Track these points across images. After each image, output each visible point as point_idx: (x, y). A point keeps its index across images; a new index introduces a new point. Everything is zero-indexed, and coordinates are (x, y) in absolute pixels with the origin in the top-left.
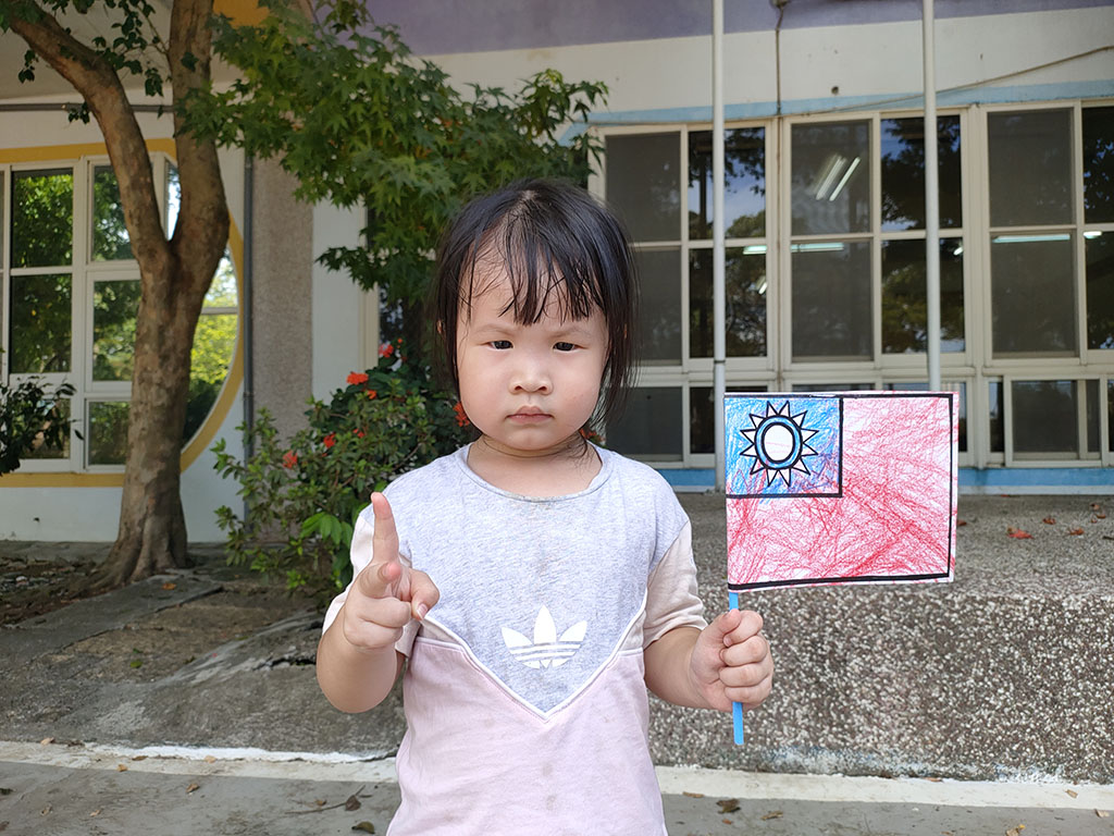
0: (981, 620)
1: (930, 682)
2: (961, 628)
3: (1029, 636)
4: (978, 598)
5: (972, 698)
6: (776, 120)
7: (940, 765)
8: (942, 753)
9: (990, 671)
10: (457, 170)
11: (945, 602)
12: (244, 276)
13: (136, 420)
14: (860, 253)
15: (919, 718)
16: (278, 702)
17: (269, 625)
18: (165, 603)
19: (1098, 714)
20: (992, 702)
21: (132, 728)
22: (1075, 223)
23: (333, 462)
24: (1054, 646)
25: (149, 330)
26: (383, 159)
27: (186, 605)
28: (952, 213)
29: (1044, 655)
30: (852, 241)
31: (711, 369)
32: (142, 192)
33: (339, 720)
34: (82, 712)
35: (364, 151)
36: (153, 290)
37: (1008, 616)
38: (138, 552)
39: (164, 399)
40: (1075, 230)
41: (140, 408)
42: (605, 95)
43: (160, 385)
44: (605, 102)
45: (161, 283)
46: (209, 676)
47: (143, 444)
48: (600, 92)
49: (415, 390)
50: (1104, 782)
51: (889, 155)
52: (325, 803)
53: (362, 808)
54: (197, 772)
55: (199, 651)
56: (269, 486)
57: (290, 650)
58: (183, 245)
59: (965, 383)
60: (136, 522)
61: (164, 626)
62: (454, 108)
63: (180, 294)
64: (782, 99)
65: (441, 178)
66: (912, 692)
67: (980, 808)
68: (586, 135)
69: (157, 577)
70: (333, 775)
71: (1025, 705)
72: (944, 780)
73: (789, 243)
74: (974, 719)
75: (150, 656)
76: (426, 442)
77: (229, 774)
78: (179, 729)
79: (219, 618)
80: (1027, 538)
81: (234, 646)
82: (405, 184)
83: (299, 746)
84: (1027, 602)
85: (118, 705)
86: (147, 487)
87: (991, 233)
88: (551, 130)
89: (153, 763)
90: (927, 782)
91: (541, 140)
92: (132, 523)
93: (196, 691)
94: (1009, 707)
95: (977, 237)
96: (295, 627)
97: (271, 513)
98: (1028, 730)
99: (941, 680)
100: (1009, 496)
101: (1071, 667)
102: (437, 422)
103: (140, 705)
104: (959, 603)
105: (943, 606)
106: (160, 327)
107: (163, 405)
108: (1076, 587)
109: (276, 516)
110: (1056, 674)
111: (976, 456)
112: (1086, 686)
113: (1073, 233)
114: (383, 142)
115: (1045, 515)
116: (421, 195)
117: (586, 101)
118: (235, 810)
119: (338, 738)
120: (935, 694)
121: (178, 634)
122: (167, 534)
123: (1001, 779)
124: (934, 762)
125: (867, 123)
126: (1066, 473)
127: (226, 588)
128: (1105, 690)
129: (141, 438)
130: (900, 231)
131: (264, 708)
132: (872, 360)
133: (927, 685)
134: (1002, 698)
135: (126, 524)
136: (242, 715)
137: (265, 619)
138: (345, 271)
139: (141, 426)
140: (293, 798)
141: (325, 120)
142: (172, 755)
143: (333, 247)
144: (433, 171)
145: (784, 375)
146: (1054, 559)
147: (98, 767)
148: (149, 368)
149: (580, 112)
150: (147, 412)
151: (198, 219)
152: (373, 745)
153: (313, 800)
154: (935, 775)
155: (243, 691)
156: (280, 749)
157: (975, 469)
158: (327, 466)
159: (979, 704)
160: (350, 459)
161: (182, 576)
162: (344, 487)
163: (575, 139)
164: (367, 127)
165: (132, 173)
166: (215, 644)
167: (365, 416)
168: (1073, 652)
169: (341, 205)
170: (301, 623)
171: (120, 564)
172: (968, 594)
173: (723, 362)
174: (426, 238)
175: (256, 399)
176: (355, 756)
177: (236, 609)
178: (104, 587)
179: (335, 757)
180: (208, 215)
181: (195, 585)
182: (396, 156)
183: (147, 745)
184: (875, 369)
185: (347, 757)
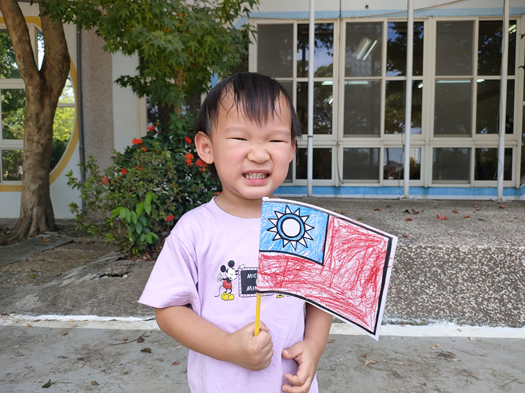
0: (424, 256)
1: (401, 283)
2: (415, 260)
3: (445, 263)
4: (423, 246)
5: (419, 290)
6: (339, 20)
7: (404, 319)
8: (405, 314)
9: (427, 279)
10: (184, 40)
11: (409, 248)
12: (78, 88)
13: (26, 160)
14: (376, 86)
15: (395, 299)
16: (103, 294)
17: (97, 258)
18: (45, 248)
19: (473, 296)
20: (428, 292)
21: (33, 307)
22: (473, 75)
23: (127, 182)
24: (455, 267)
25: (31, 114)
26: (148, 32)
27: (56, 249)
28: (418, 69)
29: (451, 271)
30: (373, 80)
31: (306, 139)
32: (24, 44)
33: (133, 302)
34: (7, 300)
35: (138, 28)
36: (32, 95)
37: (436, 254)
38: (30, 223)
39: (40, 150)
40: (473, 78)
41: (28, 154)
42: (258, 5)
43: (38, 142)
44: (258, 8)
45: (36, 91)
46: (69, 282)
47: (30, 171)
48: (255, 3)
49: (166, 148)
50: (473, 325)
51: (391, 39)
52: (127, 340)
53: (145, 341)
54: (66, 327)
55: (63, 271)
56: (95, 193)
57: (108, 270)
58: (47, 73)
59: (420, 148)
60: (29, 209)
61: (46, 259)
62: (183, 8)
63: (46, 97)
64: (342, 10)
65: (178, 43)
66: (393, 287)
67: (421, 337)
68: (248, 24)
69: (41, 235)
70: (131, 327)
71: (441, 293)
72: (406, 325)
73: (343, 80)
74: (420, 299)
75: (40, 273)
76: (172, 173)
77: (81, 327)
78: (56, 307)
79: (73, 255)
80: (445, 219)
81: (80, 268)
82: (159, 46)
83: (114, 314)
84: (445, 248)
85: (25, 296)
86: (33, 192)
87: (436, 78)
88: (231, 21)
89: (44, 323)
90: (399, 326)
91: (226, 26)
92: (27, 209)
93: (63, 289)
94: (434, 294)
95: (429, 80)
96: (110, 260)
97: (97, 207)
98: (442, 304)
99: (405, 282)
100: (438, 200)
101: (462, 276)
102: (177, 163)
103: (36, 296)
104: (415, 249)
105: (408, 250)
106: (37, 113)
107: (40, 152)
108: (466, 242)
109: (99, 207)
110: (455, 279)
111: (424, 182)
112: (468, 285)
113: (472, 79)
114: (147, 23)
115: (453, 209)
116: (167, 52)
117: (249, 7)
118: (85, 343)
119: (133, 310)
120: (403, 288)
121: (52, 262)
122: (44, 215)
123: (430, 324)
124: (402, 318)
125: (381, 23)
126: (463, 190)
127: (75, 241)
128: (475, 286)
129: (29, 169)
130: (395, 77)
131: (97, 297)
132: (380, 137)
133: (399, 284)
134: (432, 290)
135: (24, 210)
136: (86, 300)
137: (95, 255)
138: (129, 88)
139: (29, 162)
140: (113, 338)
141: (118, 11)
142: (53, 319)
143: (123, 75)
144: (173, 39)
145: (340, 143)
146: (457, 229)
147: (17, 325)
148: (32, 134)
149: (245, 13)
150: (32, 155)
151: (54, 59)
152: (149, 313)
153: (122, 339)
154: (402, 324)
155: (86, 290)
156: (105, 315)
157: (423, 187)
158: (124, 184)
159: (422, 293)
160: (135, 181)
161: (53, 235)
162: (132, 194)
163: (244, 26)
164: (139, 16)
165: (19, 34)
166: (71, 267)
167: (141, 160)
168: (463, 270)
169: (127, 55)
170: (113, 257)
171: (22, 229)
172: (419, 245)
173: (312, 136)
174: (170, 73)
175: (86, 149)
176: (141, 318)
177: (81, 251)
178: (14, 240)
179: (131, 319)
180: (59, 58)
181: (59, 240)
182: (154, 31)
183: (41, 315)
184: (381, 141)
185: (137, 319)
